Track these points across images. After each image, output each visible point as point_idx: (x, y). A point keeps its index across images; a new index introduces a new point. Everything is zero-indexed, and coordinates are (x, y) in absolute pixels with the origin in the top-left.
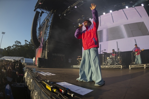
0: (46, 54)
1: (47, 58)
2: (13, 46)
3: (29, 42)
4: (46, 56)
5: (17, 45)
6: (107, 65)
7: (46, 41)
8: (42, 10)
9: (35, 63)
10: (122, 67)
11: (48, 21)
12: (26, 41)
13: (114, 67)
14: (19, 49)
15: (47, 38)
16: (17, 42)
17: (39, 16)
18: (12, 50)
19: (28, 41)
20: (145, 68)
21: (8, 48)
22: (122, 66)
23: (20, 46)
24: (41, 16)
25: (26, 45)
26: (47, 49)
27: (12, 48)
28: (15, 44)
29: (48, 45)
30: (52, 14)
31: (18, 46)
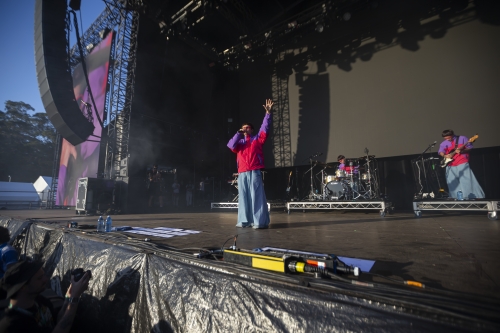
1: (126, 180)
6: (328, 199)
10: (383, 208)
13: (355, 205)
17: (69, 7)
20: (494, 214)
22: (383, 204)
26: (123, 147)
29: (125, 134)
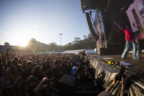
0: (106, 44)
1: (107, 48)
2: (73, 42)
3: (88, 37)
4: (106, 46)
5: (77, 41)
7: (103, 34)
8: (90, 10)
9: (97, 53)
11: (99, 18)
12: (84, 36)
14: (80, 43)
15: (103, 31)
16: (76, 38)
17: (90, 16)
18: (73, 45)
19: (86, 36)
21: (69, 44)
23: (80, 41)
24: (91, 15)
25: (86, 40)
26: (106, 40)
27: (73, 43)
28: (75, 40)
29: (106, 37)
30: (99, 11)
31: (79, 41)
